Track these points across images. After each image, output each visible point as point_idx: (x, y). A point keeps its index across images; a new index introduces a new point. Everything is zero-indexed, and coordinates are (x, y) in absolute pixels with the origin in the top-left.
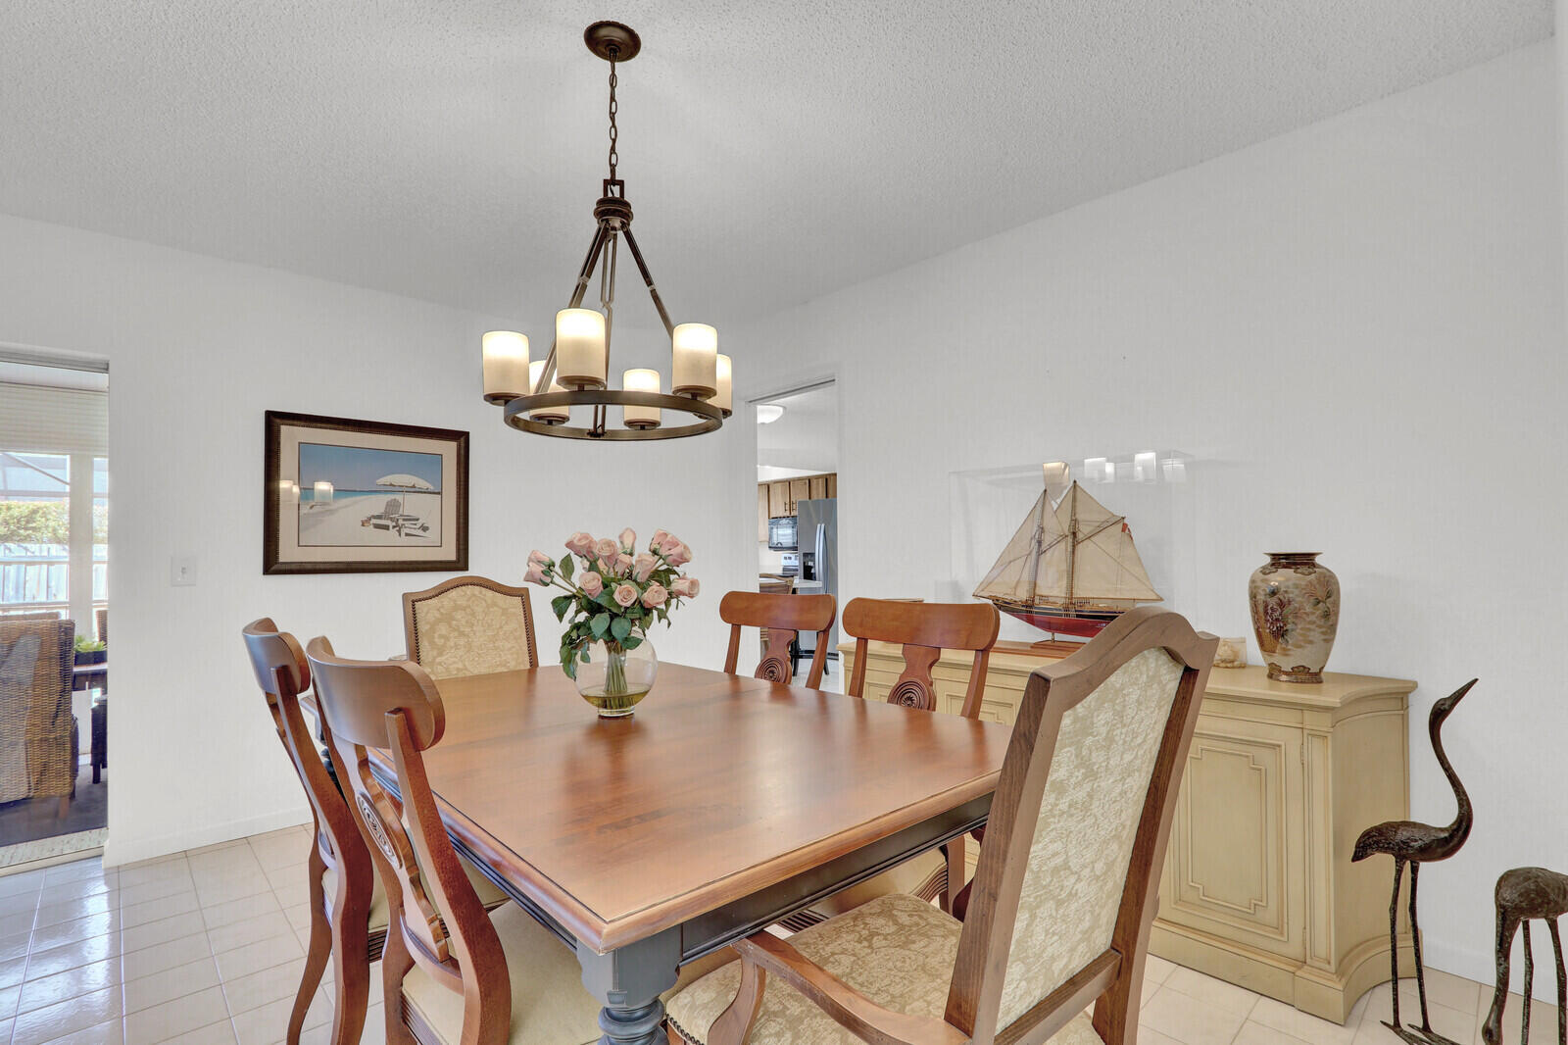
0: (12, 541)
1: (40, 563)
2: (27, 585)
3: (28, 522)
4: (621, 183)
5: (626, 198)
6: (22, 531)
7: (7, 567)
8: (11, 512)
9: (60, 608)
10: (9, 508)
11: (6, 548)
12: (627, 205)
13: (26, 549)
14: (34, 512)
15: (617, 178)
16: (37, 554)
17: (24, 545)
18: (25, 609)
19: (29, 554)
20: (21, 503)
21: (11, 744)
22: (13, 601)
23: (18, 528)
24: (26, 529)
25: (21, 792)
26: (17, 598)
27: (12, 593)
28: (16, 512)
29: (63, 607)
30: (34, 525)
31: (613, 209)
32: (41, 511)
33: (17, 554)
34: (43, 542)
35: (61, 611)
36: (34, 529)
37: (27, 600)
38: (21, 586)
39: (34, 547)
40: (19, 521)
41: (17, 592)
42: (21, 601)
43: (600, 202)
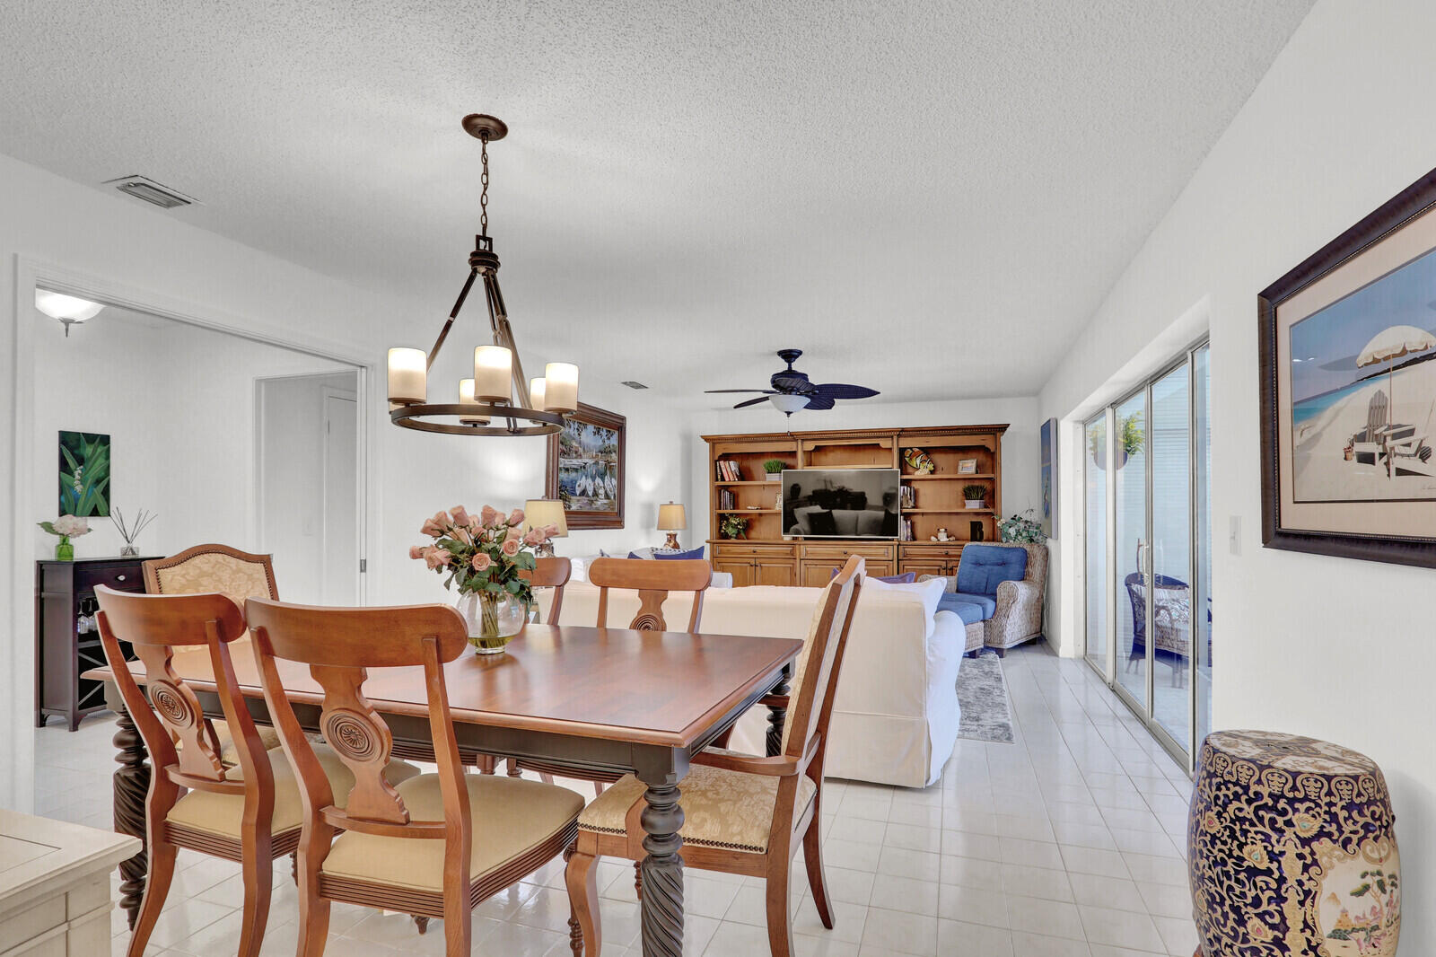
4: (490, 240)
5: (494, 252)
12: (495, 257)
15: (487, 235)
31: (484, 259)
43: (473, 254)
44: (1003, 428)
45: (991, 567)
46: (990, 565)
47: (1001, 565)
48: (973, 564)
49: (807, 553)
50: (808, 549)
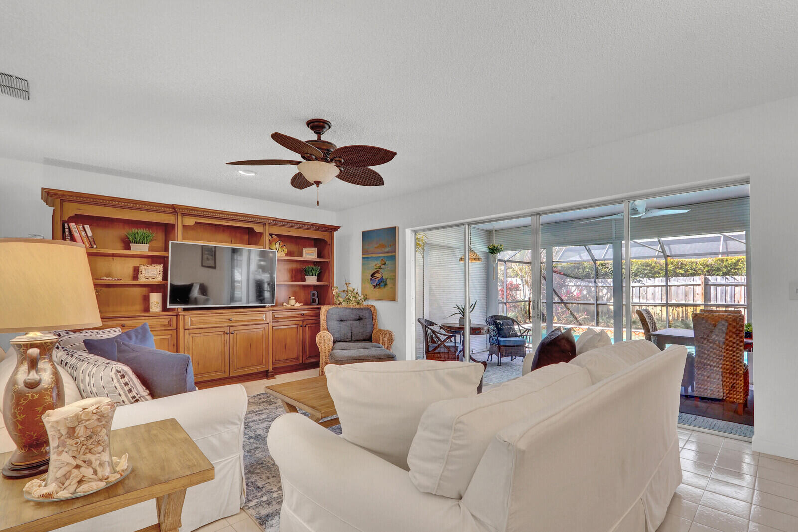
0: (729, 275)
1: (741, 286)
2: (736, 296)
3: (735, 266)
6: (732, 271)
7: (727, 287)
8: (728, 262)
9: (741, 308)
10: (727, 260)
11: (726, 278)
13: (735, 279)
14: (738, 261)
16: (740, 281)
17: (734, 277)
18: (735, 308)
19: (736, 281)
20: (732, 257)
21: (716, 372)
22: (730, 304)
23: (731, 269)
24: (735, 269)
25: (720, 395)
26: (731, 302)
27: (729, 300)
28: (730, 262)
29: (742, 308)
30: (738, 267)
32: (741, 261)
33: (731, 281)
34: (742, 276)
35: (742, 310)
36: (738, 269)
37: (736, 303)
38: (733, 296)
39: (737, 278)
40: (731, 266)
41: (731, 299)
42: (733, 304)
44: (336, 228)
45: (351, 322)
46: (351, 321)
47: (357, 320)
48: (338, 321)
49: (192, 323)
50: (193, 319)
